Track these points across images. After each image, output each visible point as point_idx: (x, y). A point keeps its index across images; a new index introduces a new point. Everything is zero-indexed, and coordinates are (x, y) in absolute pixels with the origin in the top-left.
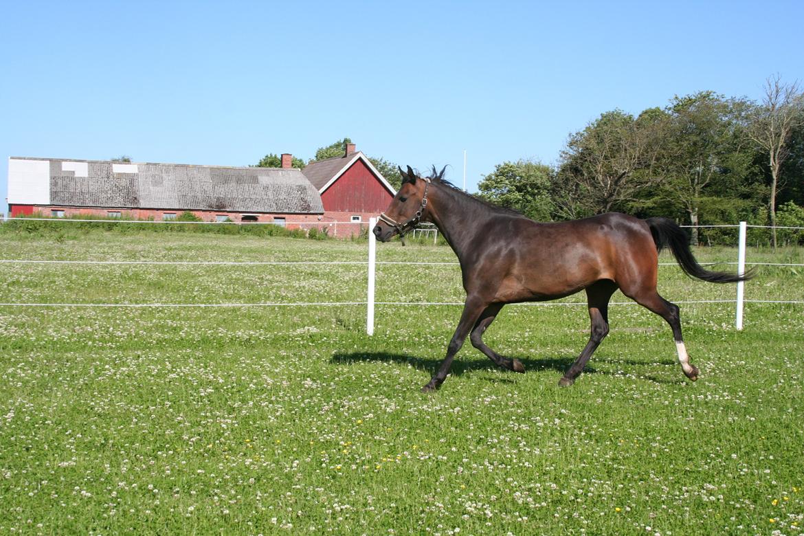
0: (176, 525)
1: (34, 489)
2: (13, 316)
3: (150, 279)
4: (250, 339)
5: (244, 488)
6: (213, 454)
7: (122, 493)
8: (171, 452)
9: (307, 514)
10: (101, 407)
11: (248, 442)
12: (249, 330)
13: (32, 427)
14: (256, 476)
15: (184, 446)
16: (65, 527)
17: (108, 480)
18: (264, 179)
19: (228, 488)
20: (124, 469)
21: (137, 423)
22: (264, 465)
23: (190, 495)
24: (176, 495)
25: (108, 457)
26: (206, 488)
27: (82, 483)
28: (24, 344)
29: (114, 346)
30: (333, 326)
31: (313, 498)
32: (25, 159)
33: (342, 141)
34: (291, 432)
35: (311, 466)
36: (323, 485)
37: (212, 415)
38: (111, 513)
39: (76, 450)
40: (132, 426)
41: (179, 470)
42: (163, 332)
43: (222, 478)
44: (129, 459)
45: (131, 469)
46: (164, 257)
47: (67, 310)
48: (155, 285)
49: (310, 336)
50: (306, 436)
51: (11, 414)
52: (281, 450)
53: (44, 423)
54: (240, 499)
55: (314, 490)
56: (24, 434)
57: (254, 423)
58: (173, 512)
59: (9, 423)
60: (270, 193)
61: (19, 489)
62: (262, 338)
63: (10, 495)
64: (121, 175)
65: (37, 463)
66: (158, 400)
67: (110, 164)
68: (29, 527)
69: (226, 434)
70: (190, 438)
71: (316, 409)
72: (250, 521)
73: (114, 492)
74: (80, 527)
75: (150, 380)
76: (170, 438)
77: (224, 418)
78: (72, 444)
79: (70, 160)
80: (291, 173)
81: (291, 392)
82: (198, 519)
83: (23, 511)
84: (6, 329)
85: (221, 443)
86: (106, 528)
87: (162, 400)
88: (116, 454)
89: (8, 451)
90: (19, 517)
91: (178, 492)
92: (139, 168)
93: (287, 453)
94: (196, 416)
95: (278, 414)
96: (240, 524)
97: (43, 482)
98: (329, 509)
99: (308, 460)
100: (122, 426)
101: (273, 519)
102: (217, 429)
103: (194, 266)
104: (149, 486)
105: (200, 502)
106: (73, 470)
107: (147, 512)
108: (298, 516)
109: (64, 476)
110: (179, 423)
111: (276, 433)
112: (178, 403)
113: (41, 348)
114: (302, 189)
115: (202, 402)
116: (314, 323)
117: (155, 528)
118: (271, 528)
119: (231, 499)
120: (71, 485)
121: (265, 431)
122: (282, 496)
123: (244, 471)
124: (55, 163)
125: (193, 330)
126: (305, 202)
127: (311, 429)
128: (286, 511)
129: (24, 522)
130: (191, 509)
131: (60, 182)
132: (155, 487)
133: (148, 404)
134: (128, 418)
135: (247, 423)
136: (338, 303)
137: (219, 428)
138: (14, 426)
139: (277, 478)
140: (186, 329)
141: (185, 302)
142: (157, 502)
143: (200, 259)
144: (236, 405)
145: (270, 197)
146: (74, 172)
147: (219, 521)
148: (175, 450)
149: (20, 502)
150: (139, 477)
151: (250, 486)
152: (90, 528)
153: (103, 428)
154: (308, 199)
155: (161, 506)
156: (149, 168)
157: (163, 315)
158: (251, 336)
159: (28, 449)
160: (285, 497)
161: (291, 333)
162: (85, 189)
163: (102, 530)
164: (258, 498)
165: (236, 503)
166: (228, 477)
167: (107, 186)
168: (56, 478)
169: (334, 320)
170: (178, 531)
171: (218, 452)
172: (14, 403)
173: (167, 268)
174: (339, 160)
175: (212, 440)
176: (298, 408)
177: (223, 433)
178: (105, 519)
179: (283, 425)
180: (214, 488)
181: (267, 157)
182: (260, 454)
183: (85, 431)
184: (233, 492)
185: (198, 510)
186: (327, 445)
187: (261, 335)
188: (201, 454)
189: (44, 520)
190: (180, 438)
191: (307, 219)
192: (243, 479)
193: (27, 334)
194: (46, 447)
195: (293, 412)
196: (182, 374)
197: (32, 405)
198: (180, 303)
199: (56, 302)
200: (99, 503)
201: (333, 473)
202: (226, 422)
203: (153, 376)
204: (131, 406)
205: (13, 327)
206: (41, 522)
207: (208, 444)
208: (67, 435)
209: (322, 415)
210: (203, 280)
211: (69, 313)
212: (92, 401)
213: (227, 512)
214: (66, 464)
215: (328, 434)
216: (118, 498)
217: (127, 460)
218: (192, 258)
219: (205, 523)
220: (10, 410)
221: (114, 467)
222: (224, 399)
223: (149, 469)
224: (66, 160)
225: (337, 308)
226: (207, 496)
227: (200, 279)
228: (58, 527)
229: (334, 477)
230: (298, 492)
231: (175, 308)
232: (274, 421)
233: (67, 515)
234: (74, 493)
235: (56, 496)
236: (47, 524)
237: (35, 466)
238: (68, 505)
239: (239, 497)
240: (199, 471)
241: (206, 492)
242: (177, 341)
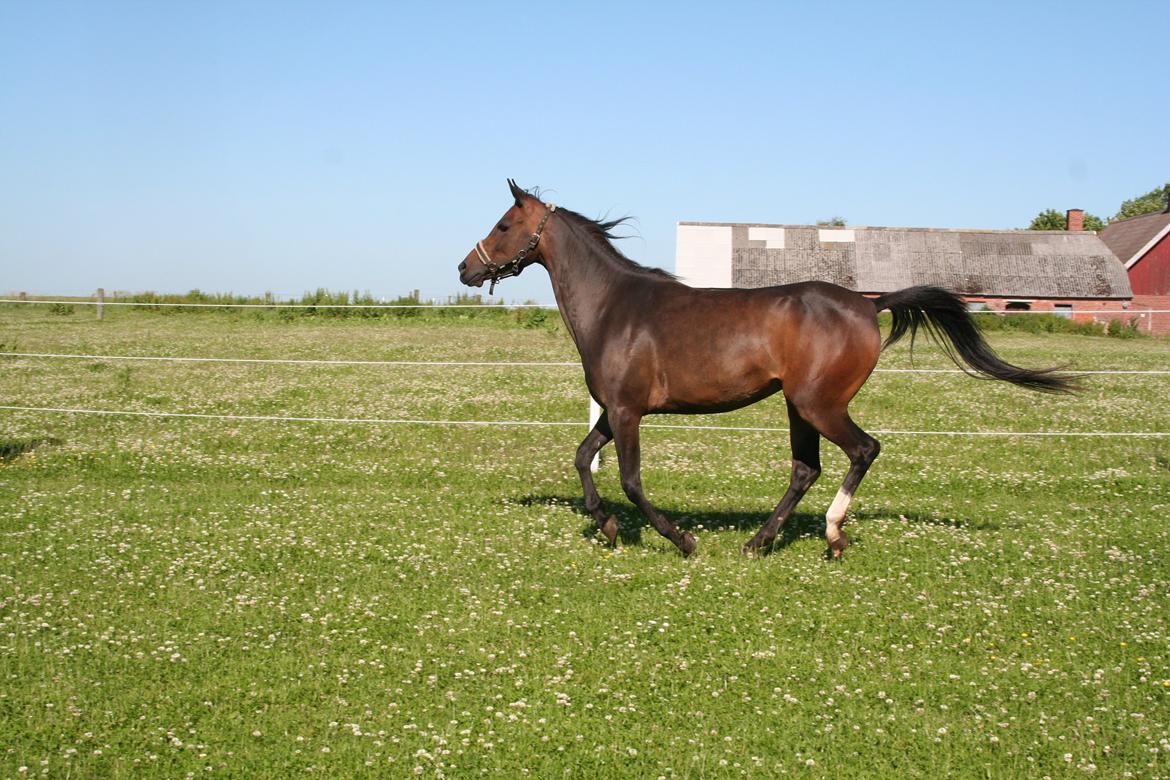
0: (919, 753)
1: (718, 687)
2: (685, 443)
3: (874, 393)
4: (1023, 484)
5: (1020, 705)
6: (972, 652)
7: (841, 700)
8: (910, 646)
9: (1119, 751)
10: (809, 576)
11: (1024, 638)
12: (1021, 470)
13: (714, 600)
14: (1038, 688)
15: (929, 639)
16: (762, 744)
17: (821, 682)
18: (1040, 248)
19: (996, 704)
20: (843, 667)
21: (859, 602)
22: (1050, 672)
23: (940, 710)
24: (919, 709)
25: (820, 649)
26: (963, 703)
27: (784, 683)
28: (701, 482)
29: (824, 489)
30: (1153, 468)
31: (1127, 727)
32: (698, 224)
33: (1162, 189)
34: (1090, 625)
35: (1123, 679)
36: (1142, 710)
37: (969, 594)
38: (826, 729)
39: (776, 635)
40: (853, 605)
41: (922, 673)
42: (894, 471)
43: (987, 689)
44: (850, 653)
45: (853, 667)
46: (893, 362)
47: (758, 436)
48: (880, 402)
49: (1117, 483)
50: (1114, 632)
51: (686, 581)
52: (1076, 652)
53: (730, 595)
54: (1013, 721)
55: (1128, 715)
56: (705, 610)
57: (1033, 609)
58: (915, 734)
59: (683, 592)
60: (1048, 269)
61: (699, 685)
62: (1041, 483)
63: (686, 693)
64: (830, 246)
65: (722, 651)
66: (890, 569)
67: (814, 229)
68: (713, 740)
69: (991, 624)
70: (937, 627)
71: (1128, 592)
72: (1030, 755)
73: (830, 699)
74: (783, 745)
75: (877, 540)
76: (908, 624)
77: (988, 600)
78: (769, 627)
79: (760, 226)
80: (1081, 238)
81: (1087, 565)
82: (952, 746)
83: (705, 717)
84: (676, 462)
85: (983, 637)
86: (819, 750)
87: (895, 569)
88: (831, 645)
89: (683, 632)
90: (699, 725)
91: (921, 705)
92: (856, 235)
93: (1084, 657)
94: (946, 596)
95: (1069, 597)
96: (1016, 759)
97: (732, 678)
98: (1153, 746)
99: (1118, 669)
100: (839, 605)
101: (1066, 755)
102: (977, 617)
103: (937, 376)
104: (880, 693)
105: (954, 722)
106: (771, 663)
107: (878, 730)
108: (1104, 754)
109: (760, 672)
110: (921, 604)
111: (1067, 626)
112: (918, 576)
113: (723, 489)
114: (1099, 262)
115: (953, 574)
116: (1122, 463)
117: (889, 754)
118: (1063, 769)
119: (1000, 721)
120: (769, 685)
121: (1050, 622)
122: (1078, 721)
123: (1020, 681)
124: (740, 230)
125: (939, 469)
126: (1104, 281)
127: (1121, 623)
128: (1085, 744)
129: (706, 733)
130: (943, 731)
131: (745, 256)
132: (888, 696)
133: (875, 574)
134: (847, 594)
135: (1023, 609)
136: (1159, 434)
137: (980, 614)
138: (690, 597)
139: (1070, 694)
140: (928, 467)
141: (925, 429)
142: (892, 718)
143: (944, 365)
144: (1005, 582)
145: (1051, 275)
146: (764, 242)
147: (984, 751)
148: (915, 643)
149: (700, 704)
150: (865, 679)
151: (1029, 704)
152: (797, 748)
153: (812, 606)
154: (1108, 276)
155: (897, 723)
156: (870, 234)
157: (893, 446)
158: (1025, 480)
159: (709, 631)
160: (1083, 724)
161: (1086, 476)
162: (780, 266)
163: (813, 751)
164: (1041, 722)
165: (1008, 727)
166: (996, 688)
167: (812, 261)
168: (749, 674)
169: (1153, 459)
170: (923, 762)
171: (979, 649)
172: (689, 565)
173: (898, 379)
174: (1157, 216)
175: (970, 632)
176: (1100, 590)
177: (986, 623)
178: (817, 736)
179: (1077, 615)
180: (974, 702)
181: (1041, 215)
182: (1042, 656)
183: (787, 609)
184: (1004, 711)
185: (952, 733)
186: (1148, 648)
187: (1039, 478)
188: (954, 651)
189: (734, 732)
190: (923, 626)
191: (1106, 306)
192: (1018, 692)
193: (703, 469)
194: (734, 628)
195: (1093, 596)
196: (923, 533)
197: (713, 568)
198: (918, 429)
199: (742, 425)
200: (809, 713)
201: (1158, 692)
202: (990, 607)
203: (881, 534)
204: (851, 577)
205: (686, 459)
206: (730, 735)
207: (965, 637)
208: (762, 614)
209: (1138, 602)
210: (951, 397)
211: (761, 440)
212: (796, 567)
213: (995, 739)
214: (762, 654)
215: (1148, 632)
216: (835, 707)
217: (847, 654)
218: (933, 365)
219: (963, 753)
220: (684, 574)
221: (829, 662)
222: (987, 572)
223: (878, 669)
224: (754, 225)
225: (1158, 441)
226: (964, 713)
227: (947, 395)
228: (752, 743)
229: (1159, 698)
230: (1103, 716)
231: (911, 436)
232: (1063, 609)
233: (765, 728)
234: (774, 696)
235: (749, 699)
236: (738, 738)
237: (718, 655)
238: (766, 712)
239: (1013, 718)
240: (952, 676)
241: (962, 708)
242: (916, 485)
